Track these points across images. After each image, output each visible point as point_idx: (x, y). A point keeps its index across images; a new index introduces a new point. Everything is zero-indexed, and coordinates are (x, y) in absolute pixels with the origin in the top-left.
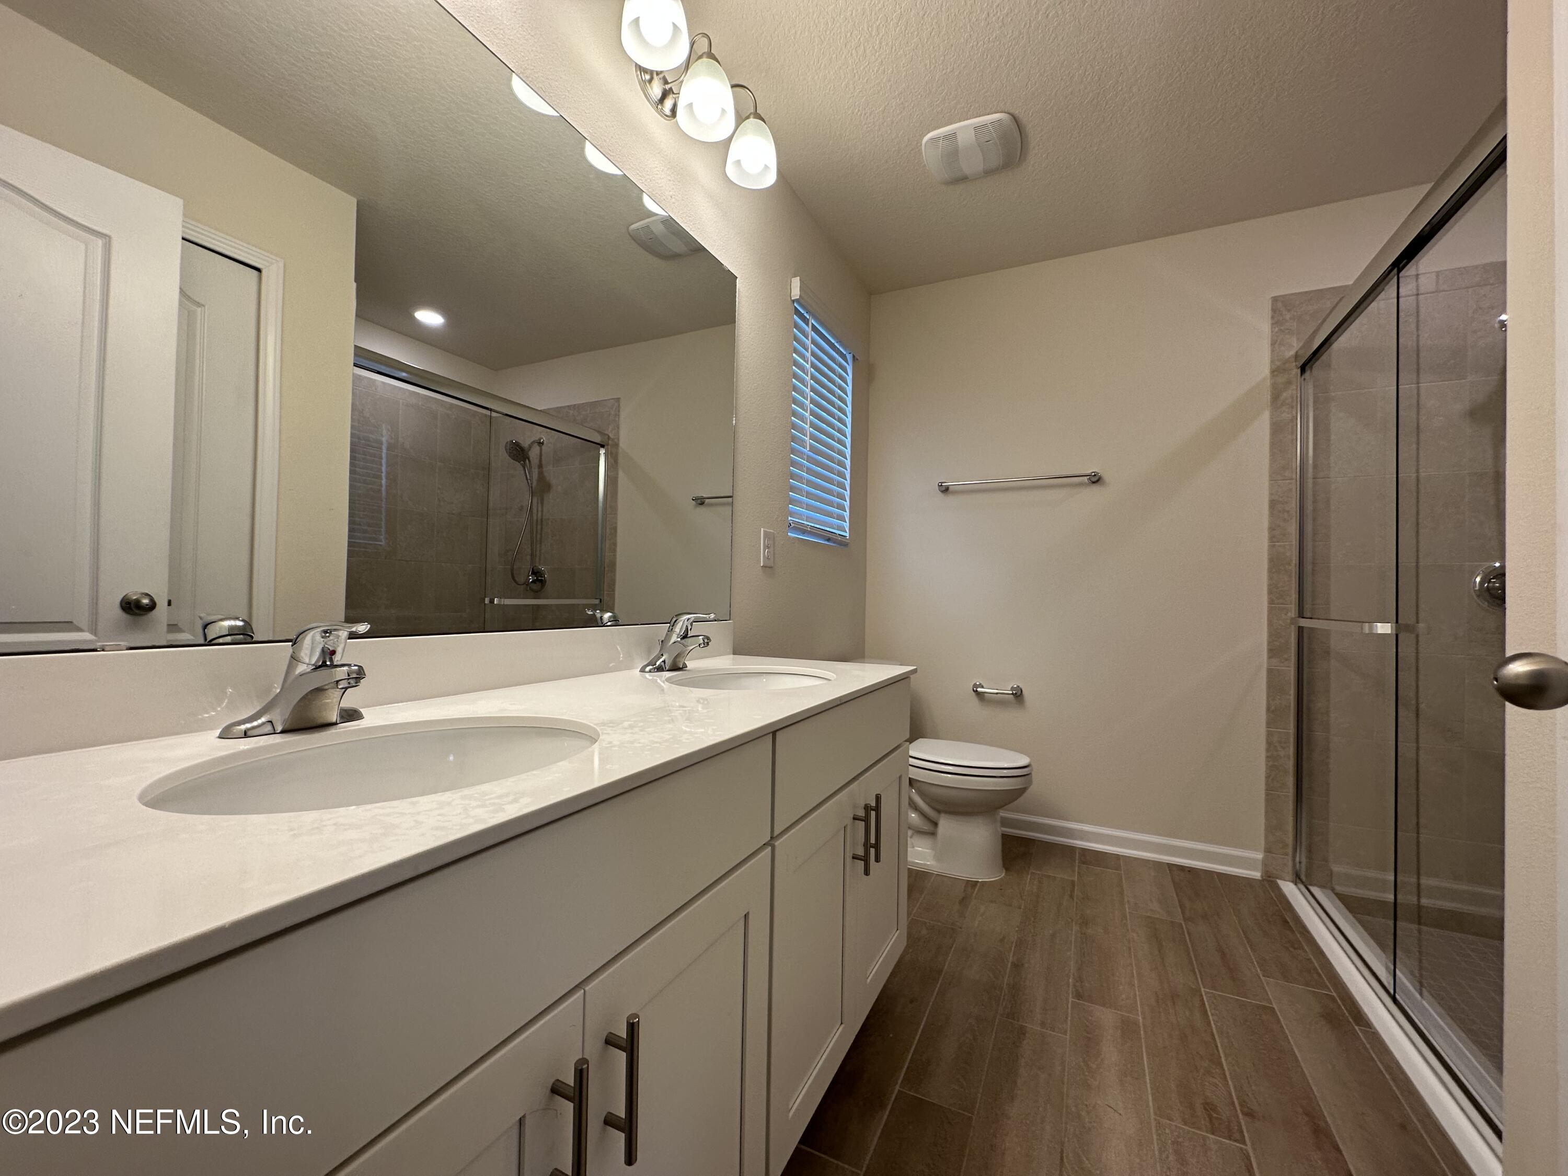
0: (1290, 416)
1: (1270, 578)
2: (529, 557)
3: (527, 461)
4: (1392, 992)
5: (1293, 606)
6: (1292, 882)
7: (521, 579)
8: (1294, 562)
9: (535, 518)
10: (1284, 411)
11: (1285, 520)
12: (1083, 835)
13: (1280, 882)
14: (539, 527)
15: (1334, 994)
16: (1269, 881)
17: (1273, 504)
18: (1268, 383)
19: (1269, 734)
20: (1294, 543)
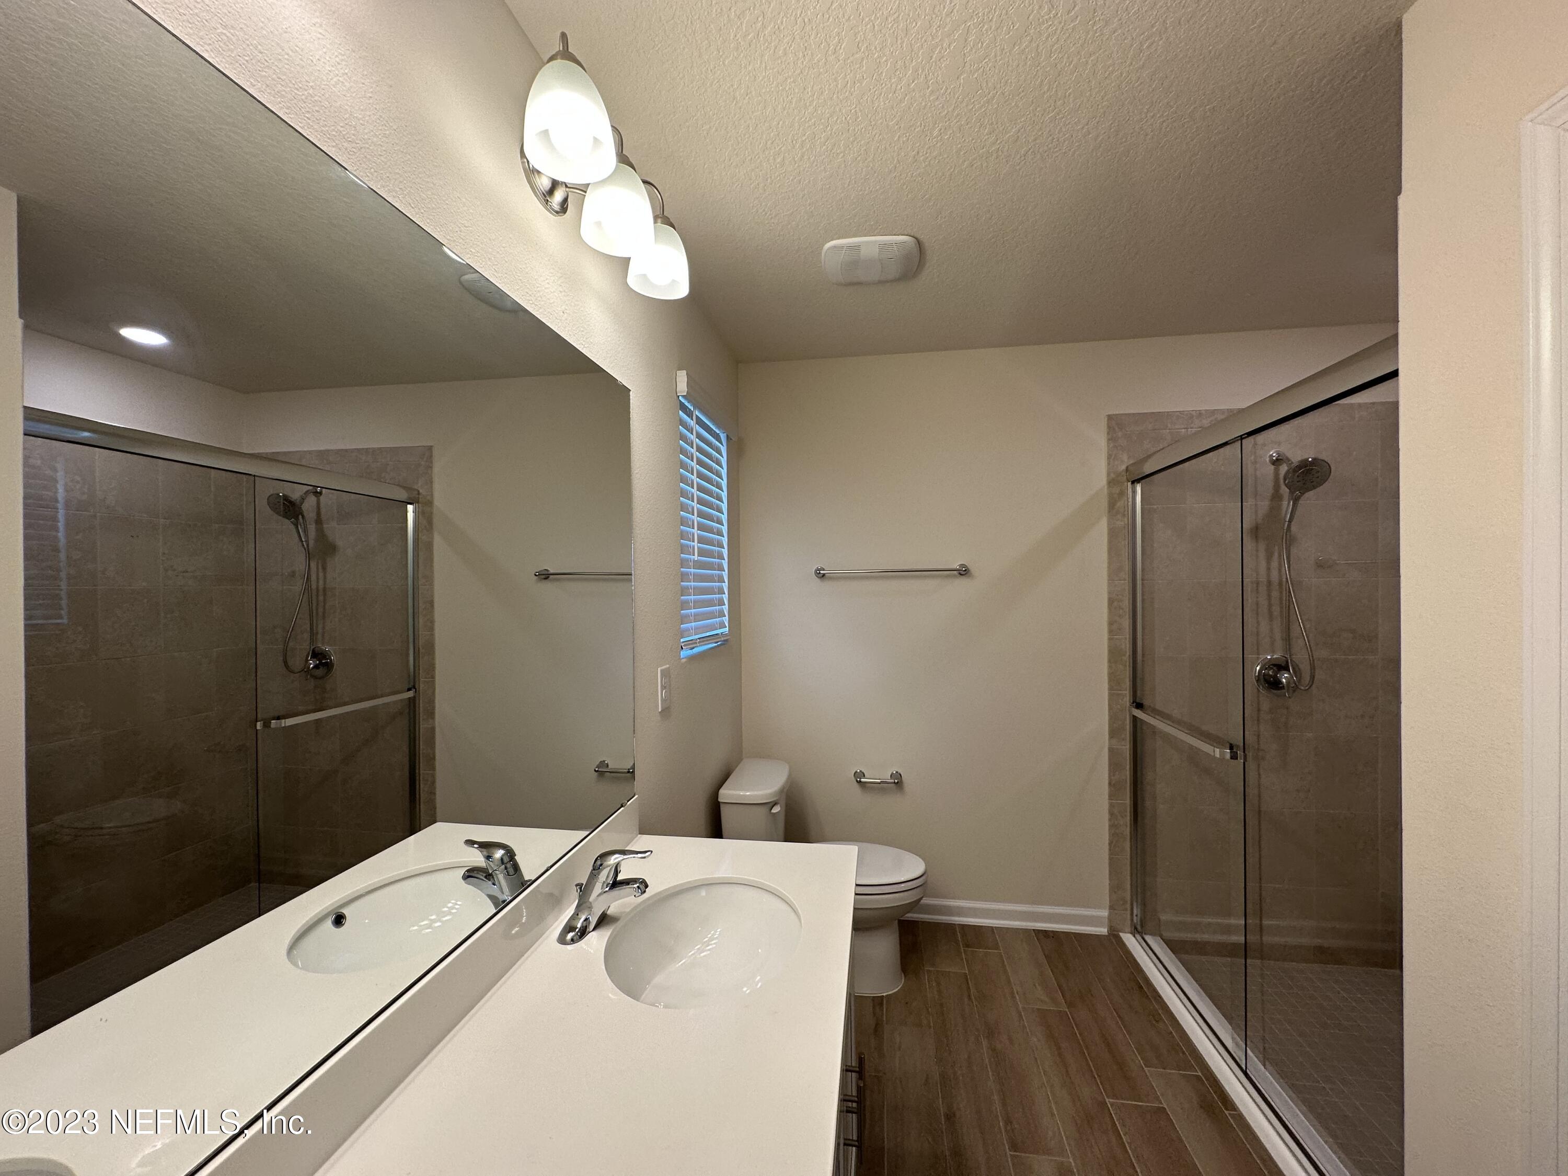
0: (1122, 523)
1: (1110, 667)
2: (306, 636)
3: (300, 517)
4: (1244, 1068)
5: (1127, 692)
6: (1131, 933)
7: (297, 662)
8: (1128, 654)
9: (314, 586)
10: (1119, 520)
11: (1120, 616)
12: (961, 912)
13: (1121, 934)
14: (321, 598)
15: (1200, 1074)
16: (1114, 937)
17: (1111, 601)
18: (1106, 491)
19: (1111, 806)
20: (1128, 636)
